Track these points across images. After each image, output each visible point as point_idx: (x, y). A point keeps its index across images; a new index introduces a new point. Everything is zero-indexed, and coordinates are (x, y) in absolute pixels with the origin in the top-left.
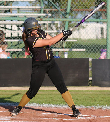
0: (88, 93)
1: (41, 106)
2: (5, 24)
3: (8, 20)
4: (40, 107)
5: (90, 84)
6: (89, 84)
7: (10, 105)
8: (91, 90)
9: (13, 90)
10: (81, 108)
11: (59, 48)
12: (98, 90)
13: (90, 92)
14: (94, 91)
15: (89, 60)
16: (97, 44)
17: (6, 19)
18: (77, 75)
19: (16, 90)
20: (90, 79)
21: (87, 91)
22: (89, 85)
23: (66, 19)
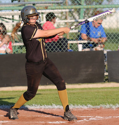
0: (103, 90)
1: (43, 108)
2: (13, 14)
3: (16, 10)
4: (41, 108)
5: (106, 80)
6: (104, 80)
7: (7, 108)
8: (107, 87)
9: (16, 90)
10: (88, 108)
11: (72, 40)
12: (115, 86)
13: (106, 90)
14: (111, 88)
15: (103, 52)
16: (109, 34)
17: (14, 8)
18: (90, 70)
19: (19, 90)
20: (106, 74)
21: (102, 88)
22: (105, 82)
23: (80, 6)
